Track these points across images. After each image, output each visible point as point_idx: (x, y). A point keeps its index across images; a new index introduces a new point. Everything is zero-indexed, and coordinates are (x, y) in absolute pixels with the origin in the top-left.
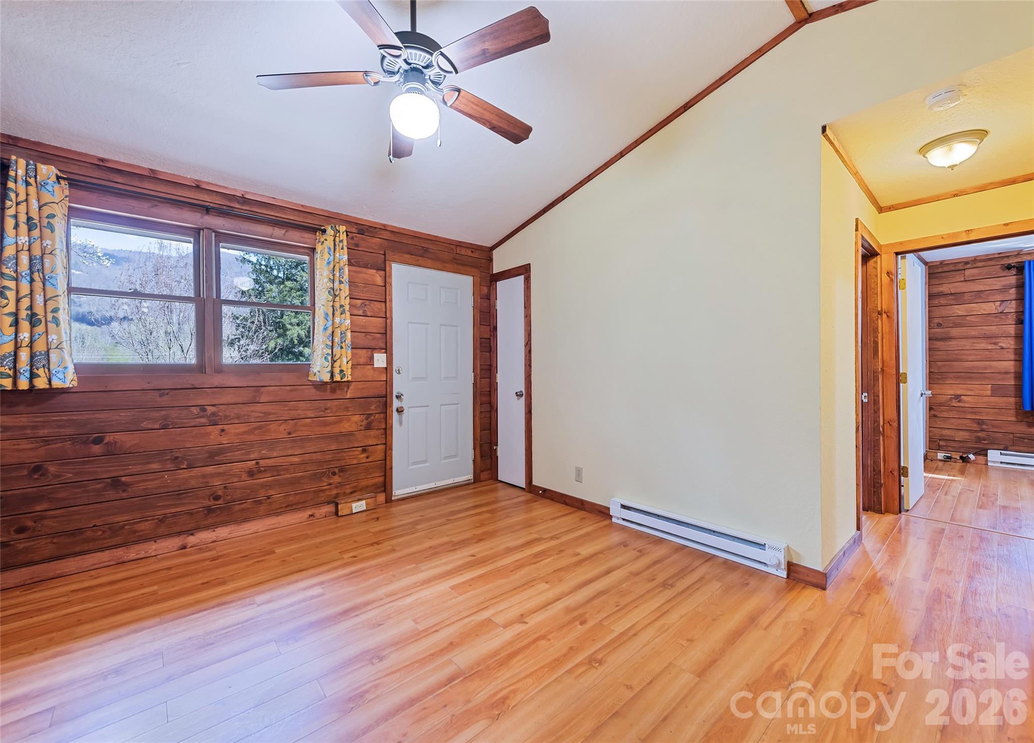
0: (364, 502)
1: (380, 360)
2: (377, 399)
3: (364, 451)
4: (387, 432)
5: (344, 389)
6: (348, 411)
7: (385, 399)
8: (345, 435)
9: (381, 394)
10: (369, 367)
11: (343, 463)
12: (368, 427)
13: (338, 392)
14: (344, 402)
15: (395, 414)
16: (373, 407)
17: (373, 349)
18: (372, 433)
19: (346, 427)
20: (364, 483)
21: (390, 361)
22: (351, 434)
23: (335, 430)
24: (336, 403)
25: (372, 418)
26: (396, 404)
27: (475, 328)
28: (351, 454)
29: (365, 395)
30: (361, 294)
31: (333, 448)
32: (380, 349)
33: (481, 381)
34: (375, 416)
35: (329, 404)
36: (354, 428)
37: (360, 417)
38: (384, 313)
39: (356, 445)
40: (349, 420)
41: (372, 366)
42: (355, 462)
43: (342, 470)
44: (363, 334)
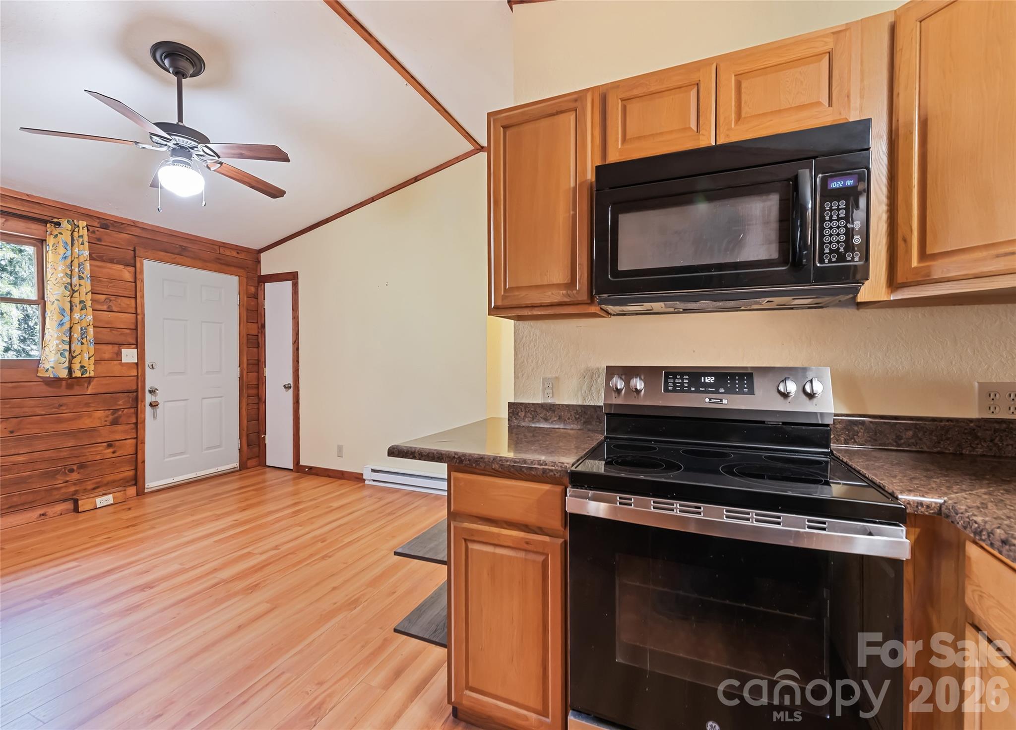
0: (110, 497)
1: (129, 355)
2: (126, 394)
3: (110, 446)
4: (138, 426)
5: (84, 385)
6: (89, 407)
7: (135, 394)
8: (86, 431)
9: (130, 389)
10: (116, 362)
11: (82, 460)
12: (115, 422)
13: (76, 387)
14: (84, 397)
15: (148, 409)
16: (120, 402)
17: (121, 345)
18: (119, 428)
19: (86, 423)
20: (109, 478)
21: (141, 356)
22: (93, 430)
23: (75, 425)
24: (74, 399)
25: (120, 413)
26: (149, 398)
27: (242, 325)
28: (92, 450)
29: (111, 390)
30: (106, 290)
31: (70, 444)
32: (129, 345)
33: (247, 375)
34: (123, 411)
35: (65, 400)
36: (97, 424)
37: (104, 412)
38: (134, 309)
39: (100, 441)
40: (90, 416)
41: (119, 361)
42: (98, 457)
43: (82, 466)
44: (109, 330)
